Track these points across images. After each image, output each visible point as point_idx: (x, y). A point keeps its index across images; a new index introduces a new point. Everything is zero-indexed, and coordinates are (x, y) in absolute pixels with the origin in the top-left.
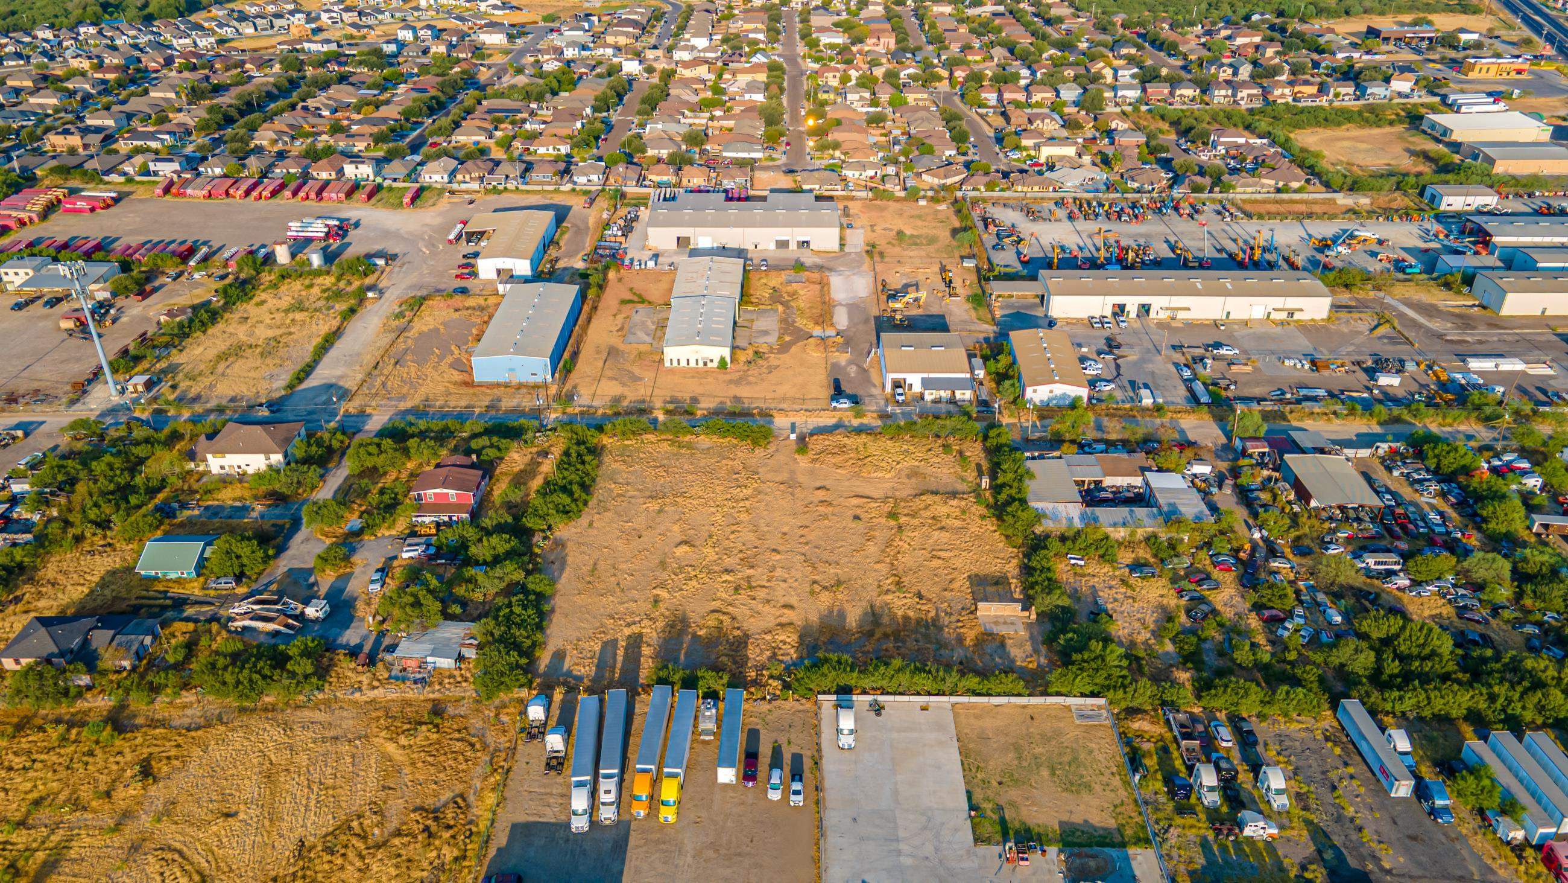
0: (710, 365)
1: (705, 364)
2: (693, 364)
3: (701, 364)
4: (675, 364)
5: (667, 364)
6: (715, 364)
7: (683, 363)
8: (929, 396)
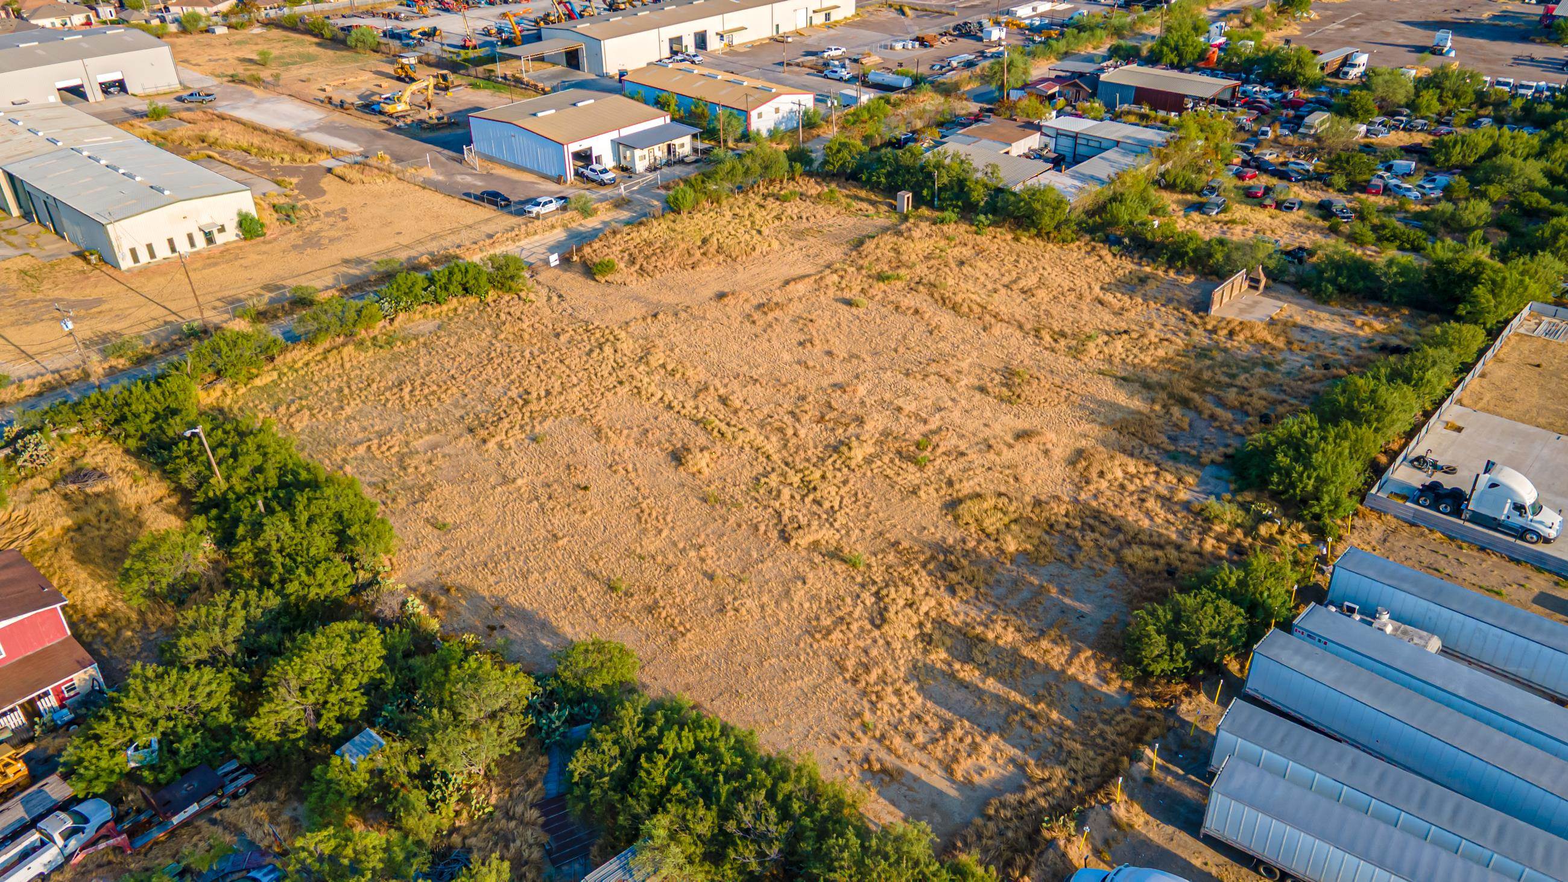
0: (220, 239)
1: (210, 239)
2: (183, 247)
3: (201, 242)
4: (144, 257)
5: (126, 263)
6: (231, 234)
7: (163, 252)
8: (641, 160)
